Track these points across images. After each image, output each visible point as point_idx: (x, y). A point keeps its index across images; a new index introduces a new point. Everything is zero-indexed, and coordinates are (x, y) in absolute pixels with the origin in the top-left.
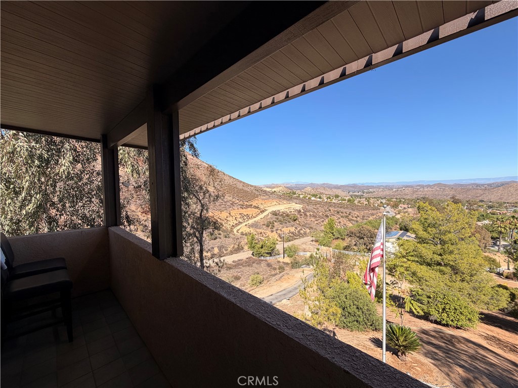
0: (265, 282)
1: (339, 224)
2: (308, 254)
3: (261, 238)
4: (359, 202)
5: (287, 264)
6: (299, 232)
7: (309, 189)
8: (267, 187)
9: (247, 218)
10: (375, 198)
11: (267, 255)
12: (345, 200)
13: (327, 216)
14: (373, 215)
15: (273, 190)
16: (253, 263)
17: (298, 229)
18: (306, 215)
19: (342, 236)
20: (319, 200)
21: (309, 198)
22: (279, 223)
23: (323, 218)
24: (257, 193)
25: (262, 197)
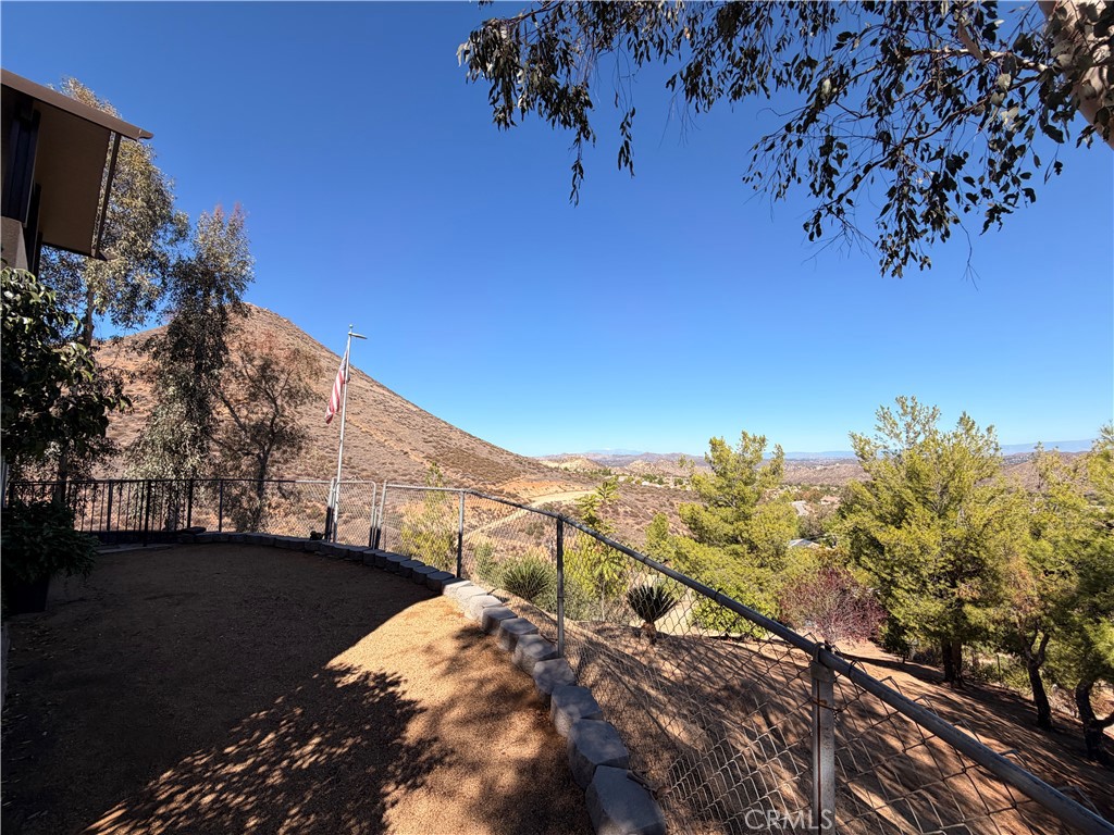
7: (639, 465)
15: (563, 466)
18: (616, 512)
20: (658, 486)
21: (637, 483)
24: (518, 467)
25: (528, 476)
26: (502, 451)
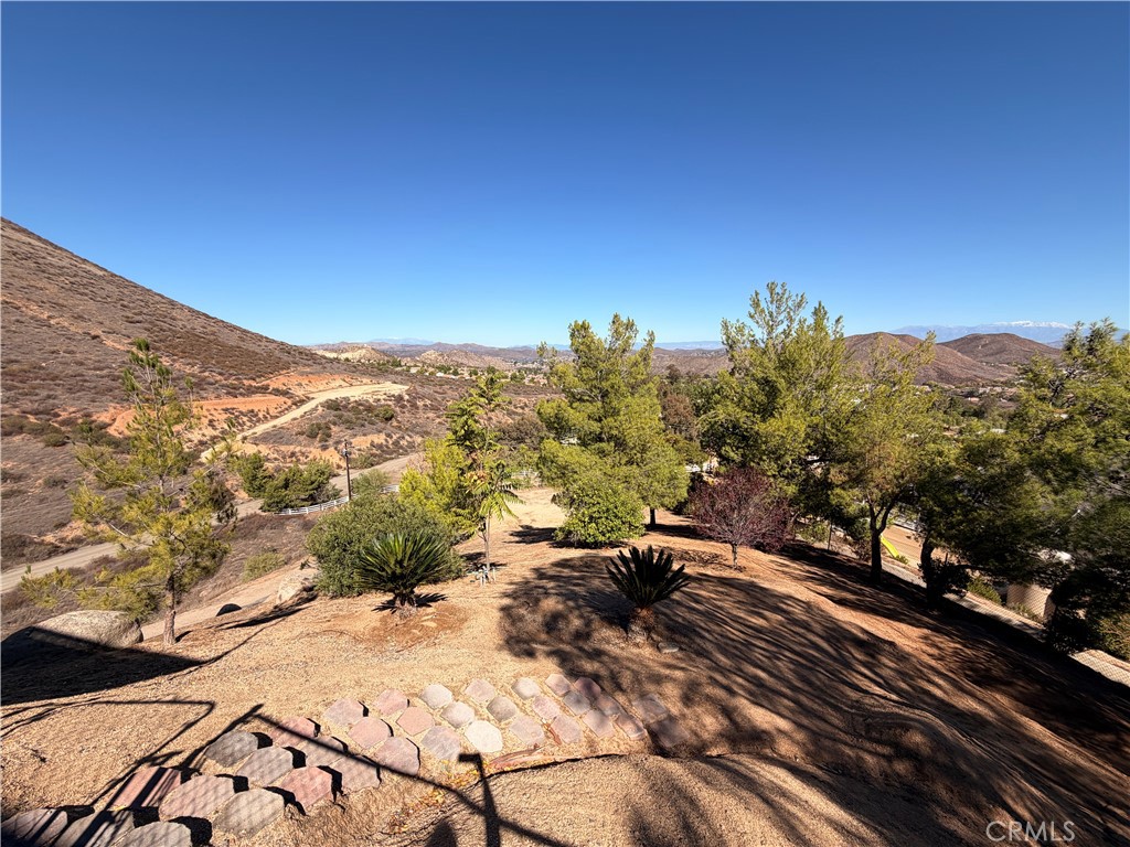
3: (292, 465)
4: (532, 380)
6: (396, 443)
7: (431, 355)
8: (327, 350)
9: (250, 421)
11: (306, 503)
12: (506, 377)
15: (343, 356)
16: (261, 527)
17: (395, 437)
18: (415, 406)
20: (452, 377)
21: (431, 374)
22: (343, 427)
24: (285, 357)
25: (300, 368)
26: (260, 338)
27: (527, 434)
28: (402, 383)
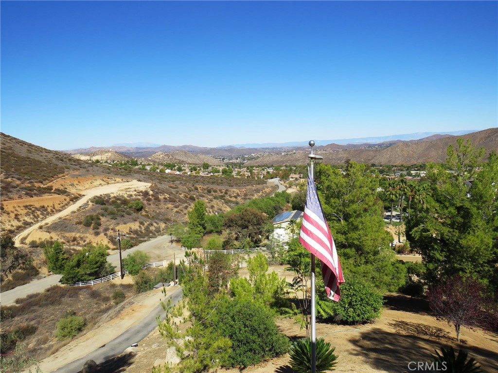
0: (89, 326)
1: (211, 210)
2: (165, 264)
3: (75, 247)
4: (238, 173)
5: (129, 287)
6: (147, 229)
7: (159, 156)
8: (81, 154)
9: (42, 214)
10: (259, 166)
11: (91, 278)
12: (218, 172)
13: (192, 199)
14: (257, 191)
15: (95, 158)
16: (63, 295)
17: (146, 224)
18: (157, 199)
19: (217, 227)
20: (178, 173)
21: (162, 171)
22: (109, 217)
23: (187, 202)
24: (60, 164)
25: (71, 171)
26: (40, 150)
27: (249, 222)
28: (145, 181)
